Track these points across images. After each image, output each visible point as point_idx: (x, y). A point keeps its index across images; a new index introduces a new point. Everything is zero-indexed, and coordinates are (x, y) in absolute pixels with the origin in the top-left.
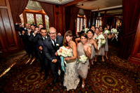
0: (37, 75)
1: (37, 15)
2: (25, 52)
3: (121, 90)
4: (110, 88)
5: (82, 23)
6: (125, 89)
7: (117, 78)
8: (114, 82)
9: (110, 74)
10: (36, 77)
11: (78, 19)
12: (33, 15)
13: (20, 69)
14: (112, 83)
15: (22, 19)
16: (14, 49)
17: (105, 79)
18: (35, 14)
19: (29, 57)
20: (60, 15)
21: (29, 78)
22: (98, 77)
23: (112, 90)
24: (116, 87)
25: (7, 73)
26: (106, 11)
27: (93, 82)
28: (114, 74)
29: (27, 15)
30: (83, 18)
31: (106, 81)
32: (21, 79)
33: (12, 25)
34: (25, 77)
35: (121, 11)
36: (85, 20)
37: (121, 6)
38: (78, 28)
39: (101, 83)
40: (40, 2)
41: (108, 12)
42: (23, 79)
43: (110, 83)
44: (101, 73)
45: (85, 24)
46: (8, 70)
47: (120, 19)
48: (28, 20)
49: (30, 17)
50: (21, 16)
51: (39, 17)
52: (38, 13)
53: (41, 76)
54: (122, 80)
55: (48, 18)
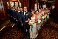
0: (16, 33)
1: (15, 2)
2: (9, 21)
3: (56, 38)
4: (51, 38)
5: (37, 6)
9: (51, 31)
10: (15, 34)
11: (35, 5)
12: (13, 2)
14: (52, 35)
15: (8, 4)
17: (49, 33)
18: (14, 2)
19: (12, 23)
21: (12, 34)
22: (45, 32)
24: (54, 37)
26: (48, 1)
27: (43, 35)
28: (52, 31)
29: (11, 2)
30: (38, 4)
31: (49, 34)
32: (7, 35)
33: (3, 7)
34: (9, 34)
35: (55, 1)
36: (38, 5)
39: (47, 35)
43: (51, 35)
44: (47, 30)
45: (38, 7)
47: (54, 5)
48: (11, 5)
50: (8, 3)
51: (17, 3)
52: (16, 2)
53: (18, 33)
54: (56, 33)
55: (21, 4)
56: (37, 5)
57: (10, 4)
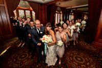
0: (26, 55)
1: (26, 11)
2: (17, 38)
3: (87, 66)
4: (79, 65)
5: (59, 17)
6: (90, 65)
7: (84, 57)
8: (82, 60)
9: (79, 54)
10: (25, 57)
11: (56, 14)
12: (23, 11)
13: (13, 50)
15: (15, 14)
16: (9, 35)
17: (76, 58)
20: (43, 11)
21: (20, 58)
22: (70, 56)
23: (81, 66)
24: (84, 64)
25: (4, 53)
26: (76, 8)
27: (67, 60)
28: (82, 54)
29: (19, 11)
30: (60, 13)
33: (8, 18)
35: (87, 8)
36: (61, 15)
37: (87, 5)
38: (56, 20)
39: (73, 61)
40: (29, 2)
41: (78, 9)
42: (16, 58)
43: (79, 61)
44: (73, 53)
45: (61, 18)
46: (5, 51)
47: (86, 15)
48: (20, 14)
49: (21, 13)
50: (15, 11)
51: (28, 12)
53: (29, 56)
54: (88, 59)
55: (34, 13)
56: (59, 15)
57: (18, 13)
